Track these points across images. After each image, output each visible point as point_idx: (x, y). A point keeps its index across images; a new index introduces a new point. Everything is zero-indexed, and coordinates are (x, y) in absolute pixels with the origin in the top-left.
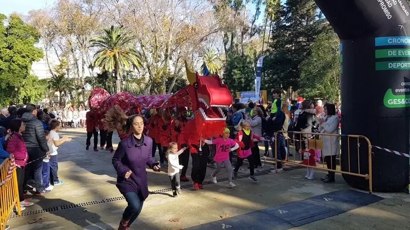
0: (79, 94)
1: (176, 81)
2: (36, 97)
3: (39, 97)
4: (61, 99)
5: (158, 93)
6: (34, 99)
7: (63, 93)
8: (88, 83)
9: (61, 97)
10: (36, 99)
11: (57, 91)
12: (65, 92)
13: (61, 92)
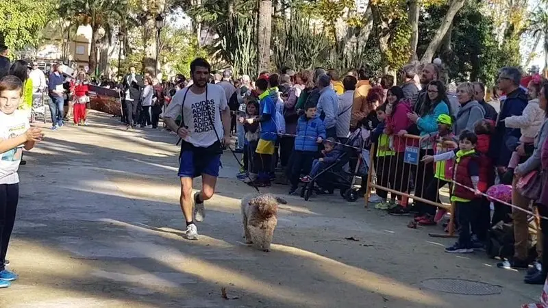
0: (146, 38)
1: (457, 19)
2: (19, 35)
3: (28, 37)
4: (94, 49)
5: (389, 54)
6: (13, 40)
7: (102, 31)
8: (180, 9)
9: (94, 42)
10: (21, 43)
11: (85, 23)
12: (108, 29)
13: (95, 29)
